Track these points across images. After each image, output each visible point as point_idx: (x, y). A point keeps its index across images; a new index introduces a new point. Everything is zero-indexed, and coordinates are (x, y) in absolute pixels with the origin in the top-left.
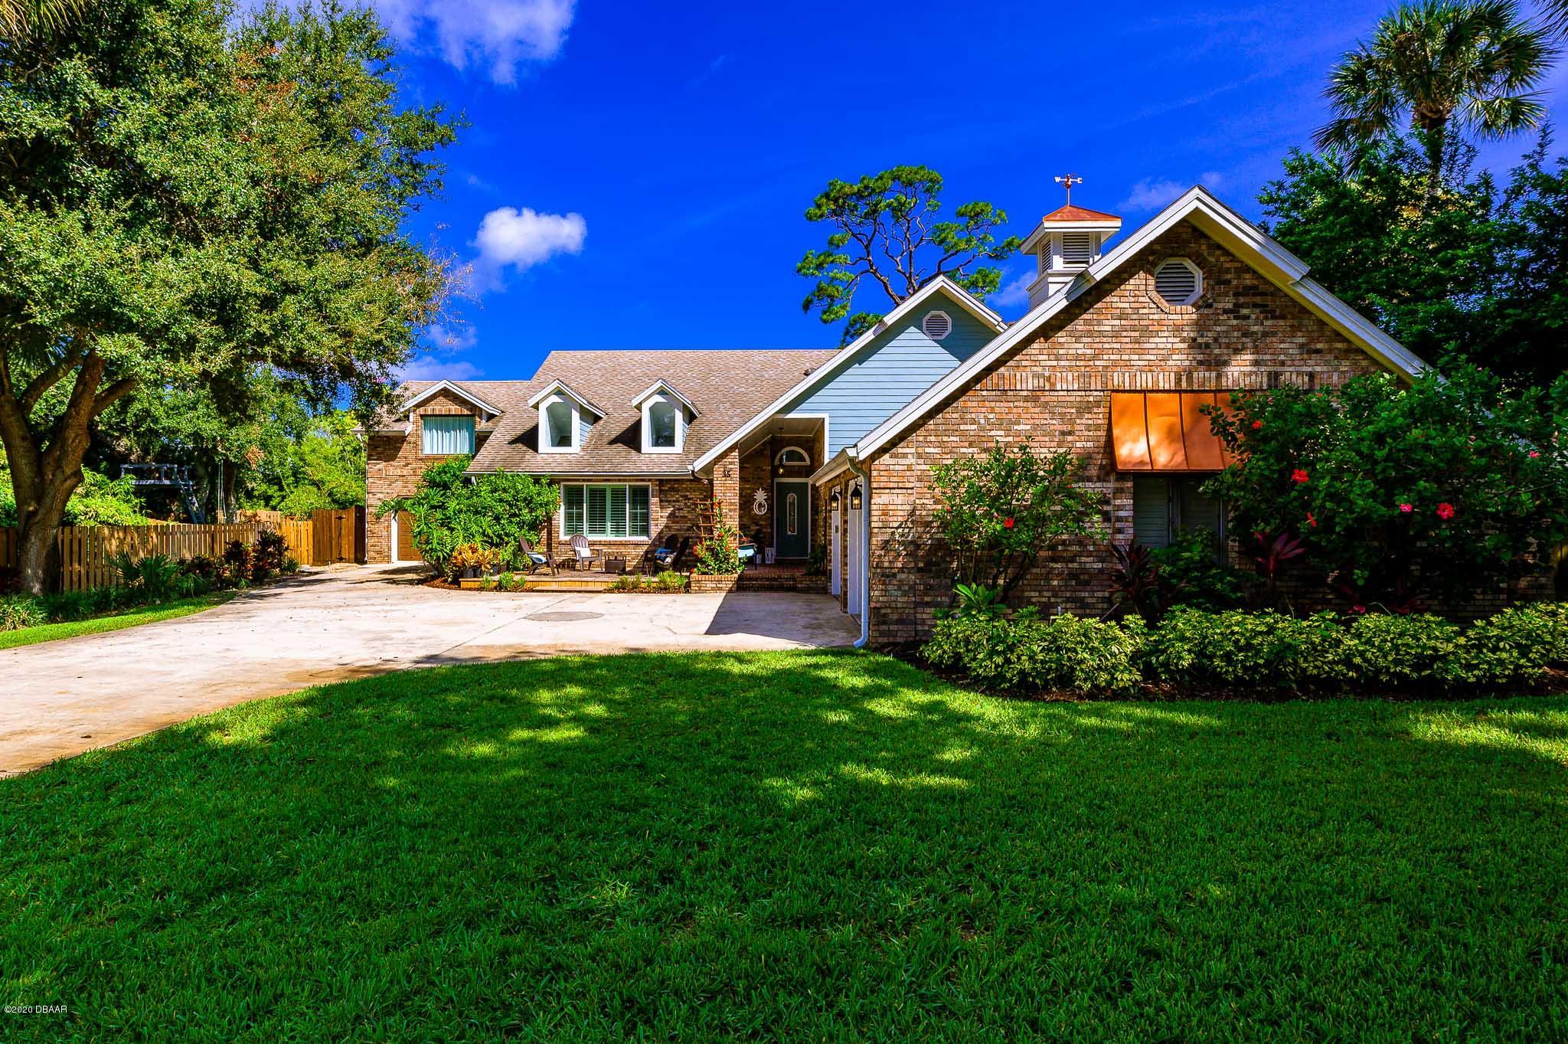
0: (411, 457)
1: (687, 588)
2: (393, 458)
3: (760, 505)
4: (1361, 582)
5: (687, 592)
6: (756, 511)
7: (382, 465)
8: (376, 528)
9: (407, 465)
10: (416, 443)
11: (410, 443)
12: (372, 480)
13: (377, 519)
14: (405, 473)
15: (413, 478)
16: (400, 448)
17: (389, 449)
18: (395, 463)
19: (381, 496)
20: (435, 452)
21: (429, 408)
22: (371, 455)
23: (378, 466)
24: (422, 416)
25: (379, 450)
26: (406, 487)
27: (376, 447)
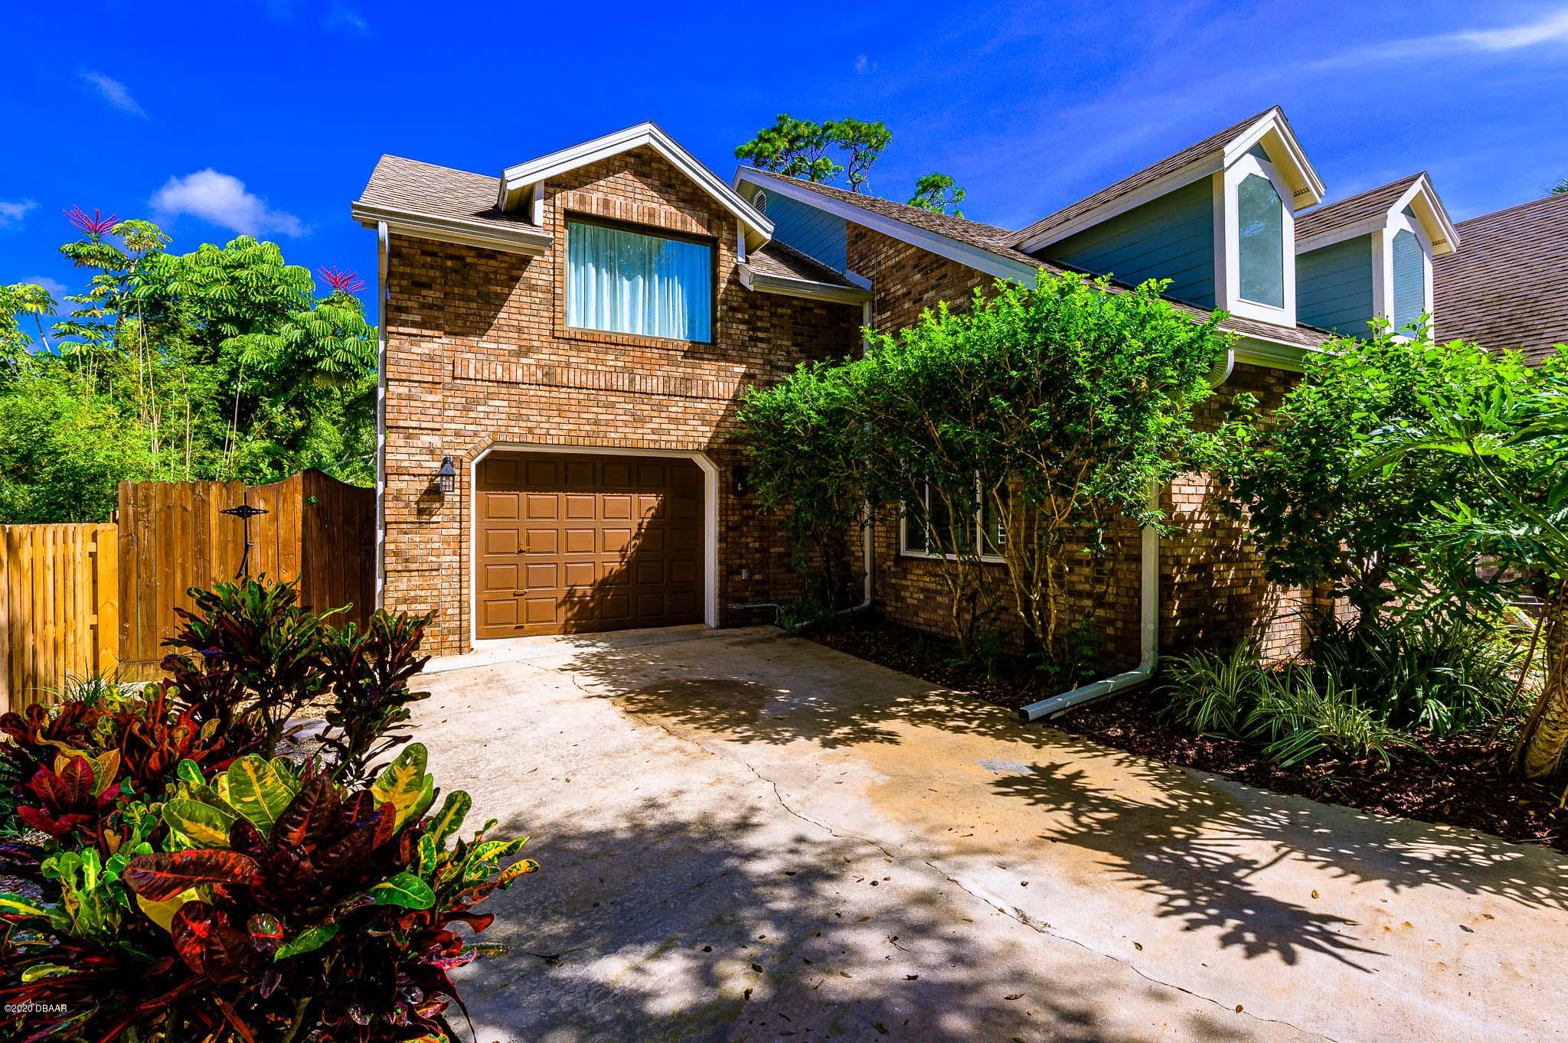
0: (538, 329)
2: (477, 326)
7: (437, 344)
8: (413, 542)
9: (524, 351)
10: (551, 290)
11: (532, 288)
12: (404, 390)
13: (420, 512)
14: (519, 375)
15: (543, 392)
16: (503, 299)
17: (464, 298)
18: (485, 344)
19: (436, 441)
20: (592, 325)
21: (595, 196)
22: (400, 309)
23: (426, 347)
24: (569, 215)
25: (432, 295)
26: (520, 417)
27: (419, 285)
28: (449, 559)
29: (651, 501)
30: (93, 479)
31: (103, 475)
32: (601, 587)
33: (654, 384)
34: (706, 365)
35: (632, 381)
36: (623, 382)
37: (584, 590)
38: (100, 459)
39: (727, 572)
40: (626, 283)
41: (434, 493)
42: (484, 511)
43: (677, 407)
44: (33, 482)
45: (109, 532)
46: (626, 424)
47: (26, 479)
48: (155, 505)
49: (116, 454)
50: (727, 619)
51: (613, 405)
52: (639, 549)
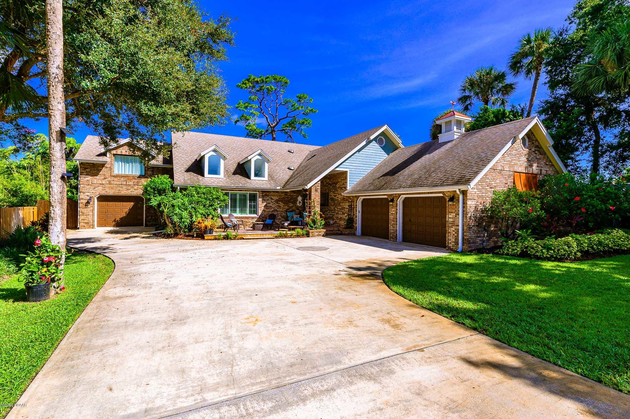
0: (108, 175)
1: (308, 235)
2: (96, 175)
3: (300, 202)
4: (591, 226)
5: (308, 237)
6: (298, 204)
7: (89, 178)
8: (85, 211)
9: (105, 178)
10: (110, 168)
11: (107, 168)
12: (83, 186)
13: (86, 205)
14: (104, 183)
15: (109, 185)
16: (101, 170)
17: (94, 170)
18: (97, 177)
19: (88, 194)
20: (120, 173)
21: (119, 151)
22: (82, 173)
23: (87, 179)
24: (114, 155)
25: (88, 170)
26: (104, 190)
27: (86, 169)
28: (91, 213)
29: (132, 203)
30: (30, 197)
31: (32, 196)
32: (121, 219)
33: (131, 183)
34: (142, 179)
35: (126, 183)
36: (125, 183)
37: (118, 219)
38: (32, 193)
39: (147, 217)
40: (128, 164)
41: (88, 203)
42: (98, 205)
43: (136, 187)
44: (17, 197)
45: (36, 208)
46: (125, 190)
47: (15, 196)
48: (43, 204)
49: (35, 192)
50: (146, 225)
51: (122, 187)
52: (129, 212)
